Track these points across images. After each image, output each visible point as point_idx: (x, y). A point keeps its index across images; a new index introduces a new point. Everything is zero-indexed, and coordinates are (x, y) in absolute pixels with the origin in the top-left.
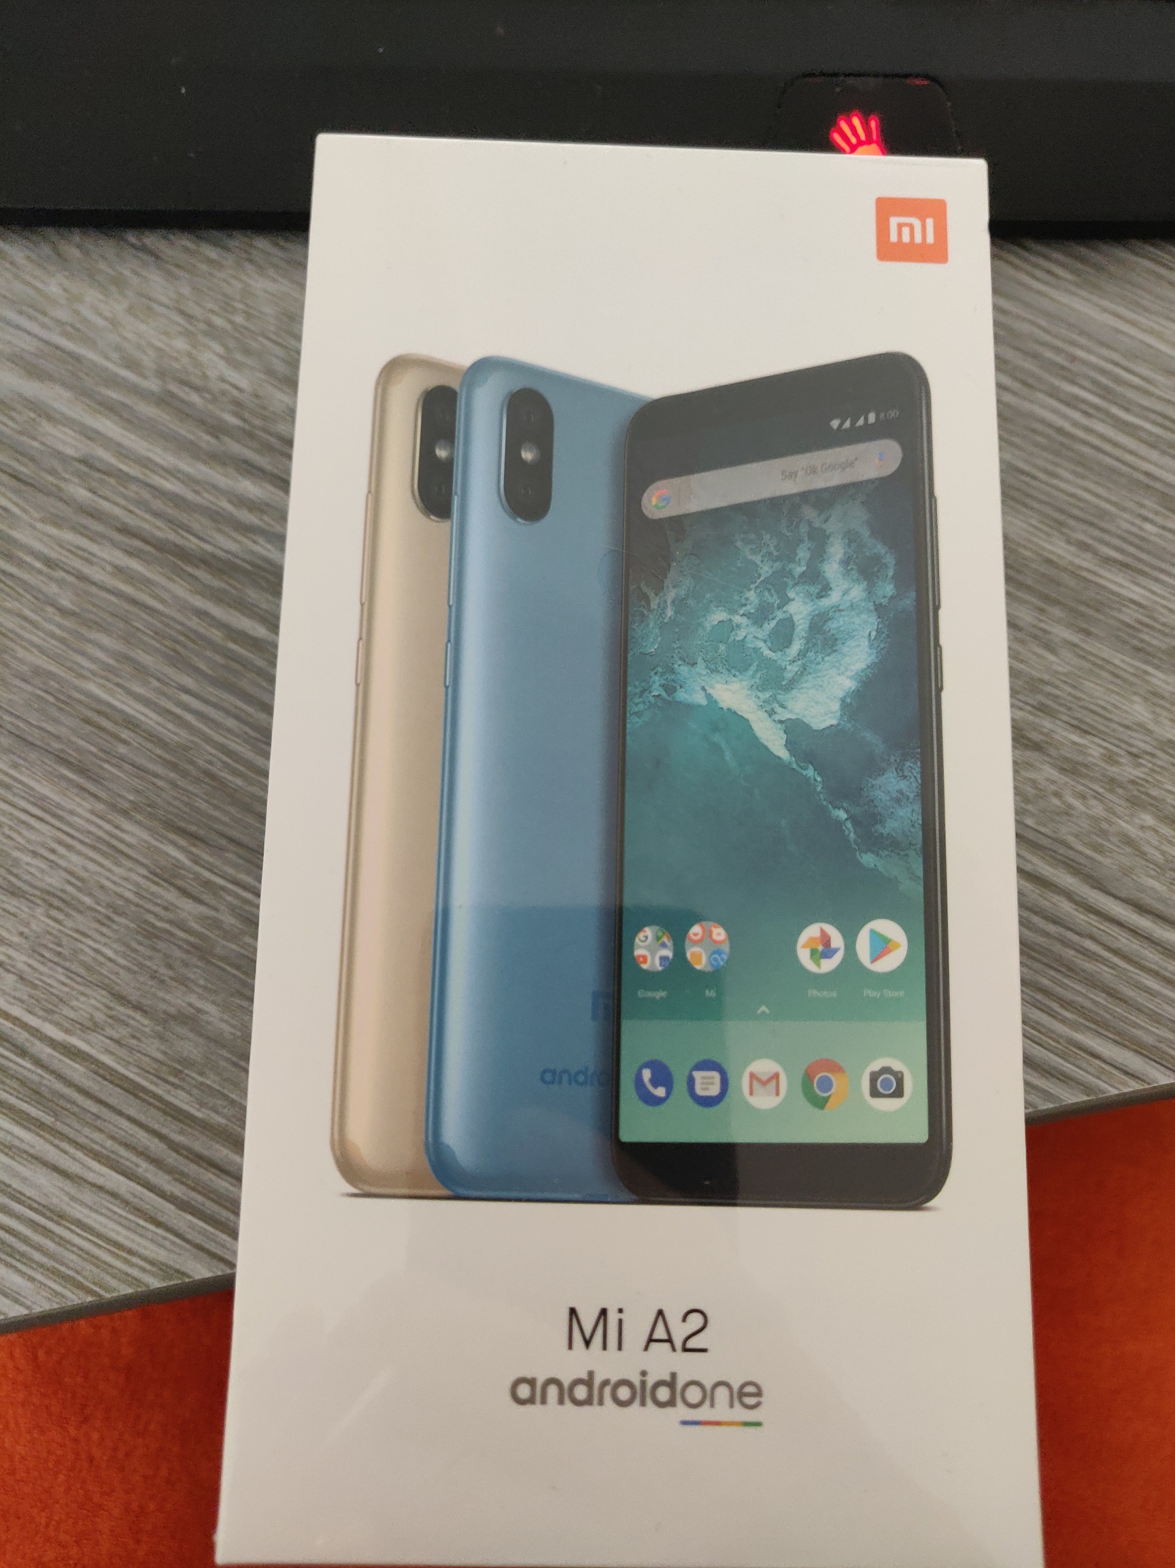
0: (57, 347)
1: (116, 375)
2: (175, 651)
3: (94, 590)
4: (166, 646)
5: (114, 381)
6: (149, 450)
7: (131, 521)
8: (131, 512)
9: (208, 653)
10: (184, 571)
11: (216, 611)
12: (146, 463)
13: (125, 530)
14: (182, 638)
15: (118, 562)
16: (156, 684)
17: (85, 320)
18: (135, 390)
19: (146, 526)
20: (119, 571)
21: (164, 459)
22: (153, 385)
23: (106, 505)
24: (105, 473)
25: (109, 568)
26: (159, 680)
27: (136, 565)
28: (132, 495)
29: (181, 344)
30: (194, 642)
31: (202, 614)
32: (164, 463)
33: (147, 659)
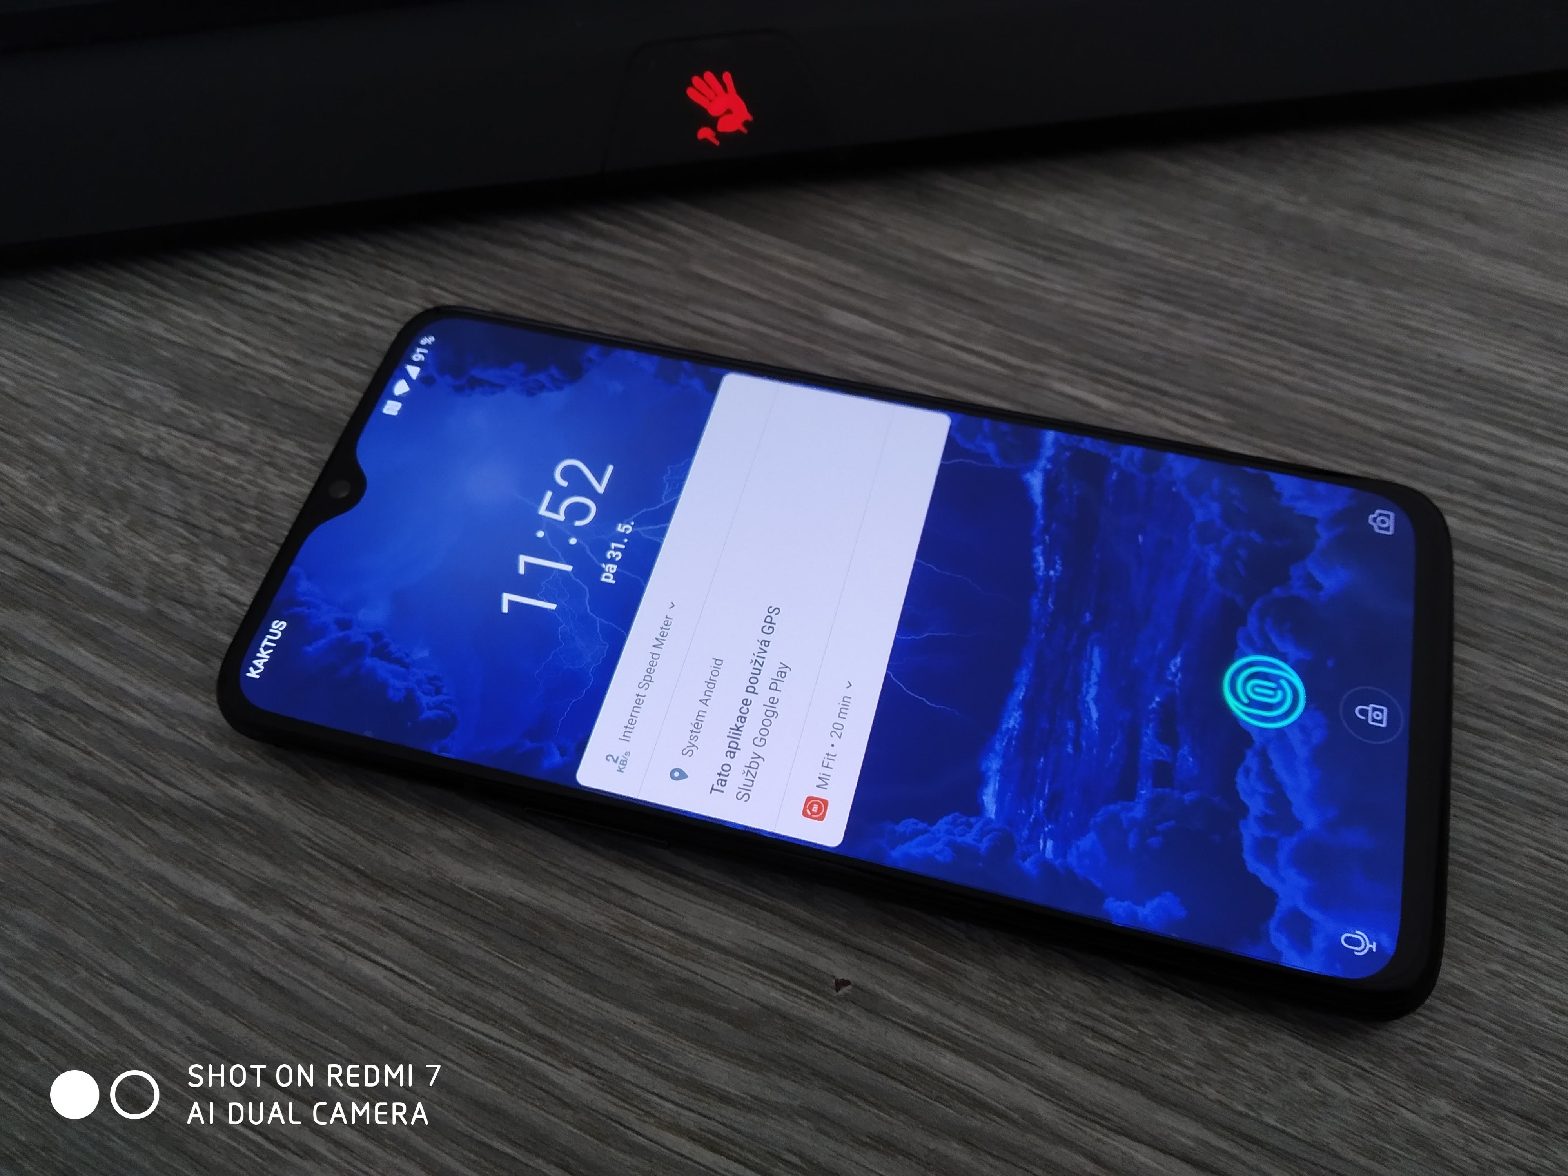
0: (42, 570)
1: (101, 595)
2: (115, 928)
3: (28, 853)
4: (104, 923)
5: (96, 603)
6: (124, 679)
7: (87, 764)
8: (89, 753)
9: (156, 930)
10: (143, 824)
11: (174, 874)
12: (117, 695)
13: (79, 777)
14: (126, 912)
15: (64, 817)
16: (84, 974)
17: (79, 540)
18: (120, 612)
19: (104, 770)
20: (64, 828)
21: (139, 689)
22: (140, 605)
23: (61, 747)
24: (68, 710)
25: (51, 826)
26: (88, 968)
27: (84, 820)
28: (95, 733)
29: (179, 558)
30: (140, 916)
31: (155, 879)
32: (138, 694)
33: (77, 941)
